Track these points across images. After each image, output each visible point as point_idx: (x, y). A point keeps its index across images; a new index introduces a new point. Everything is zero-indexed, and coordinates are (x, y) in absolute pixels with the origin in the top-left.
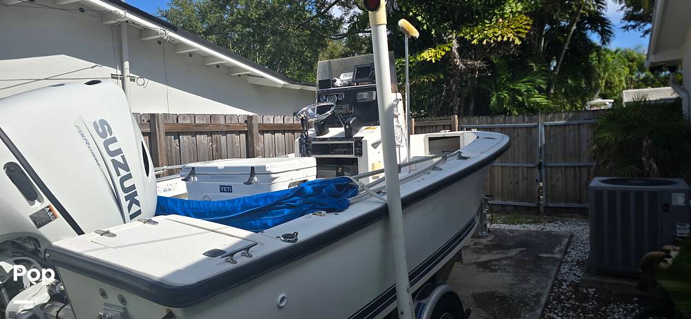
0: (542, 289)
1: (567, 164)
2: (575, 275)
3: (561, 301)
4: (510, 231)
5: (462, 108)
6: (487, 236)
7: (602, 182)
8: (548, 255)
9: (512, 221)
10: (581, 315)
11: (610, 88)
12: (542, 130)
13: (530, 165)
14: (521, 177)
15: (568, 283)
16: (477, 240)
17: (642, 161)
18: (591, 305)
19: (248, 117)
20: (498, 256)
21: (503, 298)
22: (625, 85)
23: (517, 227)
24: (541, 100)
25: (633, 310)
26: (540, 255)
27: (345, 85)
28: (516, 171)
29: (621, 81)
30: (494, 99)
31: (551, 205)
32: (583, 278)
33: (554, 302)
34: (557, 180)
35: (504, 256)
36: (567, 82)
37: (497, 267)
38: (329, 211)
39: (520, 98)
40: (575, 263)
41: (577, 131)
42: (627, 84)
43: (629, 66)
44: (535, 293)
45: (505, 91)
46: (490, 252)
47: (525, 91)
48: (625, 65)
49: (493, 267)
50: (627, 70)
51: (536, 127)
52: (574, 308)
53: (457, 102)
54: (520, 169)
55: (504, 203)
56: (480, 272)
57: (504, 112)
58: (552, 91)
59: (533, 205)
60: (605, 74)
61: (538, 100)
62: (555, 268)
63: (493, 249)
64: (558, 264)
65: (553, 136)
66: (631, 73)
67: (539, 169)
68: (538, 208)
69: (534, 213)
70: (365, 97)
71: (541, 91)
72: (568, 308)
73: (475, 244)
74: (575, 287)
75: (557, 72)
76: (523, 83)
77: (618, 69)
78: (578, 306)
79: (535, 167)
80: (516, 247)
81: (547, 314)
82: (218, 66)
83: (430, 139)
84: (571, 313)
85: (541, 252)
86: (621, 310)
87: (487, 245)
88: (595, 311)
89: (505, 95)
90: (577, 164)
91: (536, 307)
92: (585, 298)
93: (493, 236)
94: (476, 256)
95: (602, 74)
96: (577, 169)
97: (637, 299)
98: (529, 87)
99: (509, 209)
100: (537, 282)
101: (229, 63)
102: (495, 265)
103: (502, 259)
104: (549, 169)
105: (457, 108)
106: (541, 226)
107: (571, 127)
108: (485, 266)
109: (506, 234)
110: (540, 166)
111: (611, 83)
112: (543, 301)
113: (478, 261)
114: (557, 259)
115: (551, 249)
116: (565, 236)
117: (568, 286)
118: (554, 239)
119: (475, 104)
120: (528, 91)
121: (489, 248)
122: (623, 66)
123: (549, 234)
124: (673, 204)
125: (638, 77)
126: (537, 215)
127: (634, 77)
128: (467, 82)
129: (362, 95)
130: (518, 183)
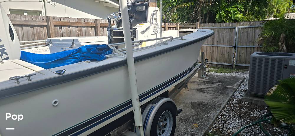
0: (223, 101)
1: (248, 46)
2: (241, 96)
3: (231, 107)
4: (217, 76)
5: (203, 20)
6: (206, 77)
7: (257, 54)
8: (231, 87)
9: (219, 71)
10: (239, 114)
11: (279, 13)
12: (237, 30)
13: (230, 46)
14: (226, 52)
15: (236, 99)
16: (200, 79)
17: (279, 44)
18: (245, 110)
19: (96, 20)
20: (208, 87)
21: (204, 105)
22: (286, 12)
23: (221, 74)
24: (240, 16)
25: (264, 113)
26: (227, 87)
27: (132, 3)
28: (224, 49)
29: (284, 9)
30: (218, 16)
31: (238, 65)
32: (244, 98)
33: (228, 108)
34: (242, 54)
35: (211, 86)
36: (255, 8)
37: (206, 91)
38: (92, 60)
39: (230, 15)
40: (242, 91)
41: (254, 31)
42: (287, 11)
43: (289, 2)
44: (220, 103)
45: (223, 12)
46: (205, 85)
47: (233, 12)
48: (287, 2)
49: (204, 91)
50: (288, 4)
51: (235, 28)
52: (236, 111)
53: (200, 17)
54: (226, 48)
55: (217, 63)
56: (197, 93)
57: (222, 22)
58: (247, 13)
59: (230, 64)
60: (277, 6)
61: (239, 16)
62: (232, 93)
63: (207, 83)
64: (234, 91)
65: (243, 33)
66: (290, 5)
67: (234, 48)
68: (232, 66)
69: (231, 68)
70: (140, 9)
71: (241, 12)
72: (233, 111)
73: (199, 81)
74: (240, 101)
75: (251, 3)
76: (232, 8)
77: (283, 4)
78: (239, 110)
79: (233, 47)
80: (217, 83)
81: (223, 113)
83: (180, 32)
84: (234, 113)
85: (228, 85)
86: (258, 112)
87: (204, 81)
88: (245, 112)
89: (223, 13)
90: (252, 46)
91: (218, 110)
92: (243, 106)
93: (208, 78)
94: (198, 86)
95: (275, 6)
96: (252, 49)
97: (267, 108)
98: (235, 10)
99: (219, 66)
100: (222, 98)
102: (205, 90)
103: (209, 88)
104: (239, 48)
105: (200, 20)
106: (232, 74)
107: (251, 29)
108: (201, 90)
109: (214, 77)
110: (235, 47)
111: (280, 10)
112: (222, 107)
113: (198, 88)
114: (234, 89)
115: (232, 84)
116: (241, 79)
117: (236, 101)
118: (235, 79)
119: (209, 18)
120: (234, 12)
121: (205, 83)
122: (286, 2)
123: (234, 78)
124: (290, 65)
125: (293, 8)
126: (232, 69)
127: (290, 8)
128: (206, 7)
129: (138, 8)
130: (224, 54)
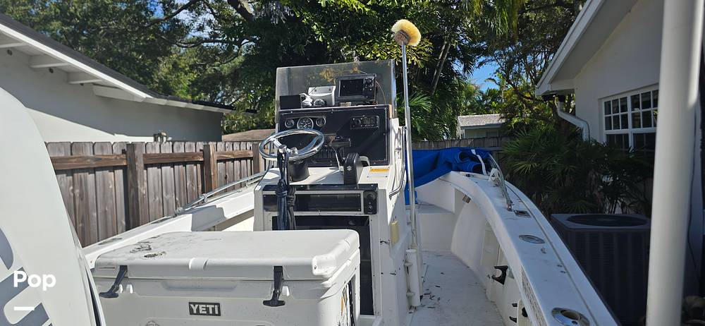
19: (128, 145)
27: (320, 105)
82: (51, 70)
101: (71, 65)
